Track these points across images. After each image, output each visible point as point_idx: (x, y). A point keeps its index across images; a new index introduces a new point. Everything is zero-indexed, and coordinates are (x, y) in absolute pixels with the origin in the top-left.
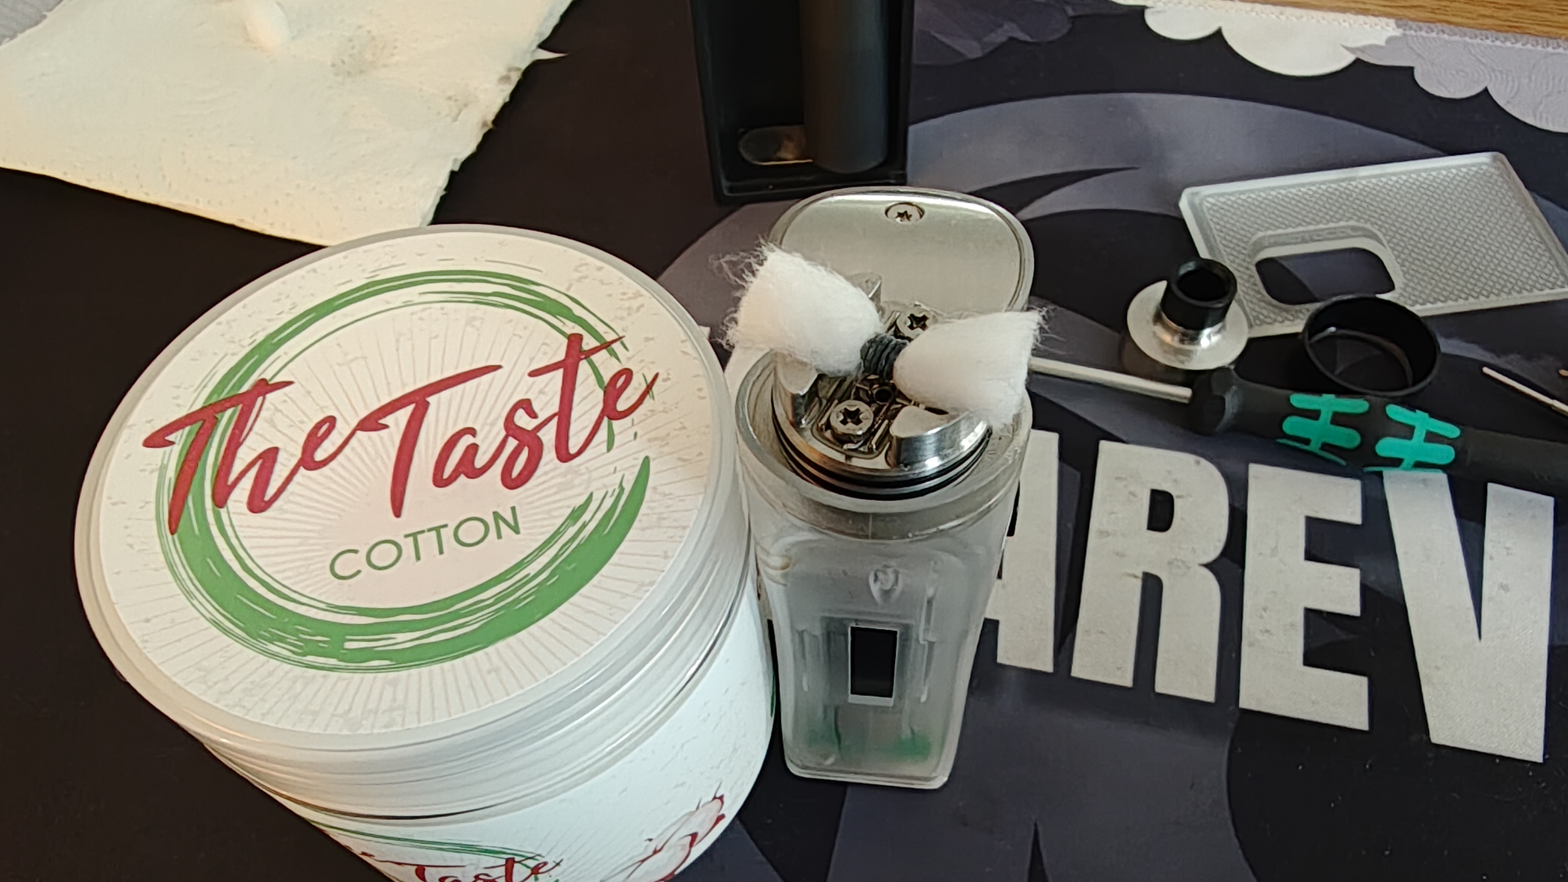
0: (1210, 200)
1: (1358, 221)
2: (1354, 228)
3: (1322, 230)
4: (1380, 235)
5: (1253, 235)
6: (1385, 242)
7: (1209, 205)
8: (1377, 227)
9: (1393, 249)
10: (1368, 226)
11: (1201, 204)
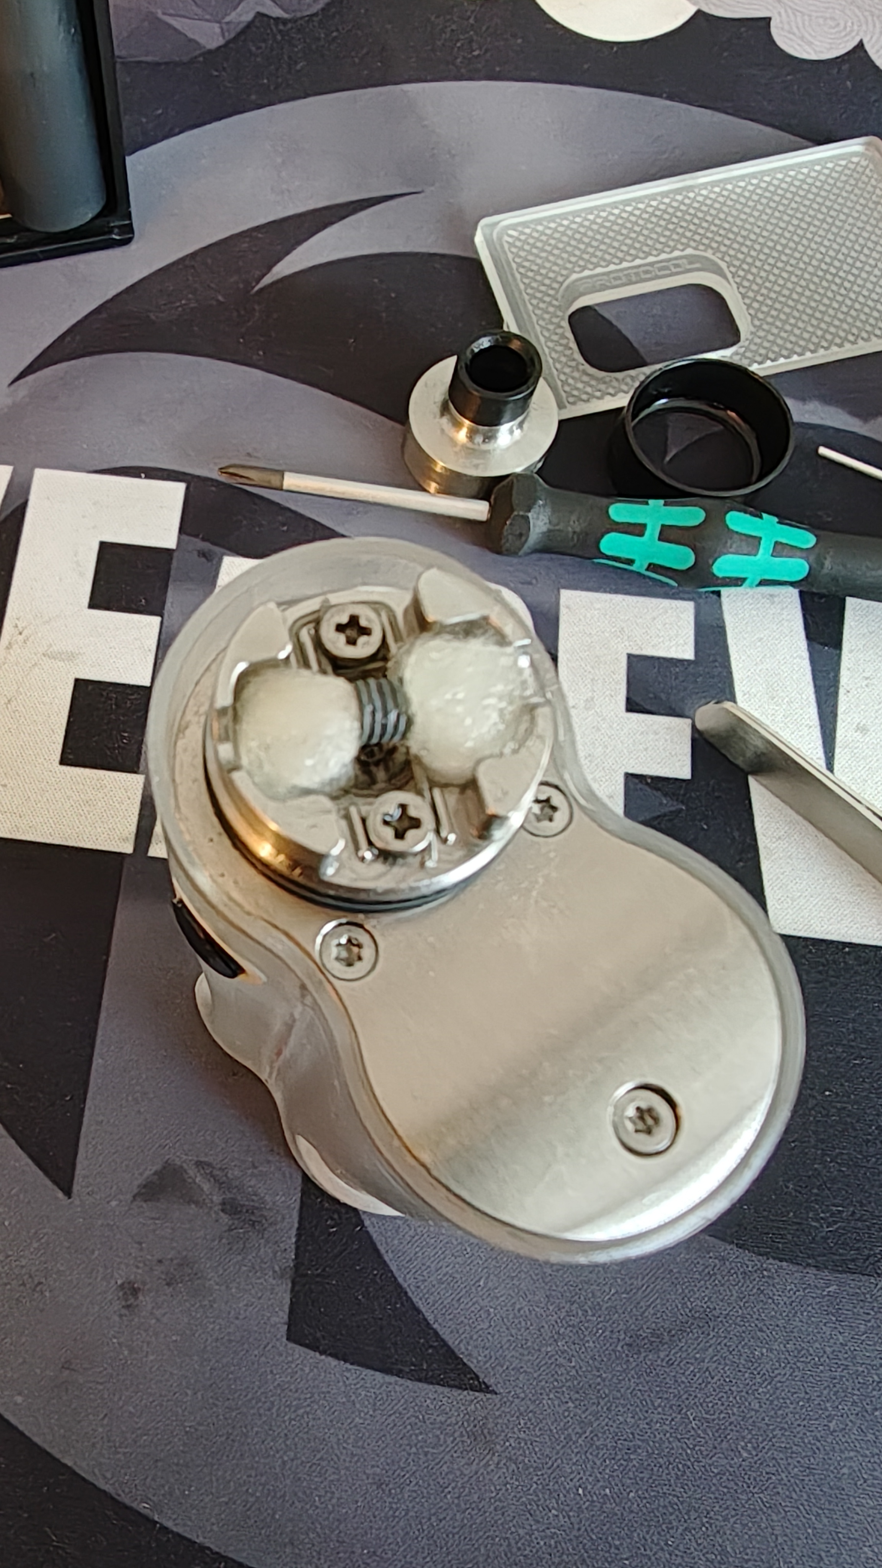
0: (511, 232)
1: (696, 249)
2: (691, 259)
3: (651, 264)
4: (723, 265)
5: (567, 277)
6: (729, 276)
7: (510, 240)
8: (720, 255)
9: (739, 285)
10: (709, 254)
11: (500, 239)
